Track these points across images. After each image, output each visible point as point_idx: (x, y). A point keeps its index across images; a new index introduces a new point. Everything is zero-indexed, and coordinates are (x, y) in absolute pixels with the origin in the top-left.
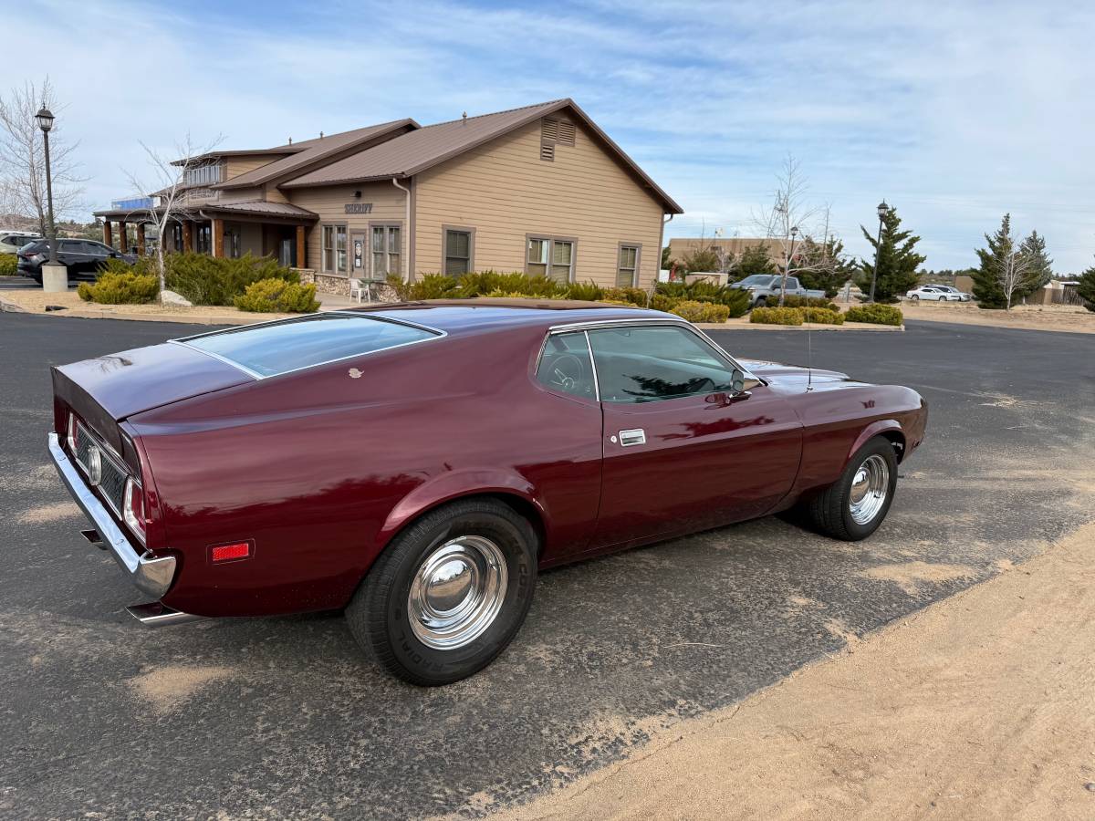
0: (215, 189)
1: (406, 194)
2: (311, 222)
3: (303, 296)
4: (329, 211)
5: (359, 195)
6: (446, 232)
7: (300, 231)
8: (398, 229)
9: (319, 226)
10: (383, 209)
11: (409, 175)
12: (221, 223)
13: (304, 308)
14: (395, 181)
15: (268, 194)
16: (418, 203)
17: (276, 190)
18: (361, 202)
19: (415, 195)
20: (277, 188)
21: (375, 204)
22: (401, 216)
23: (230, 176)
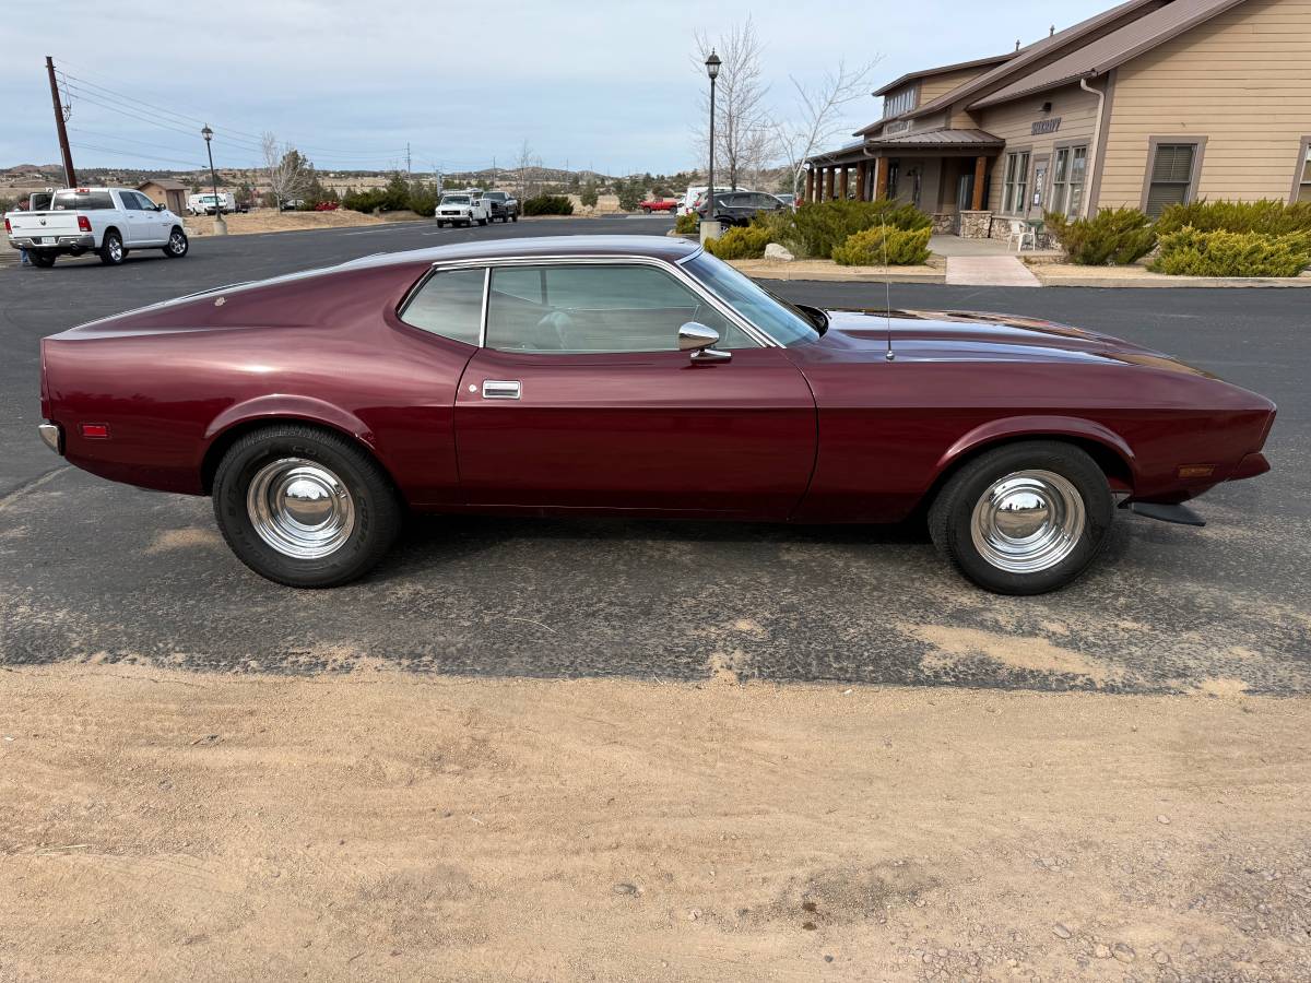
0: (905, 120)
1: (1098, 100)
2: (995, 150)
3: (907, 244)
4: (1015, 133)
5: (1048, 108)
6: (1155, 147)
7: (981, 164)
8: (1084, 150)
9: (1004, 155)
10: (1076, 123)
11: (1101, 71)
12: (886, 161)
13: (905, 259)
14: (1083, 83)
15: (953, 119)
16: (1115, 110)
17: (964, 113)
18: (1052, 116)
19: (1112, 97)
20: (965, 110)
21: (1065, 117)
22: (1089, 130)
23: (923, 102)
